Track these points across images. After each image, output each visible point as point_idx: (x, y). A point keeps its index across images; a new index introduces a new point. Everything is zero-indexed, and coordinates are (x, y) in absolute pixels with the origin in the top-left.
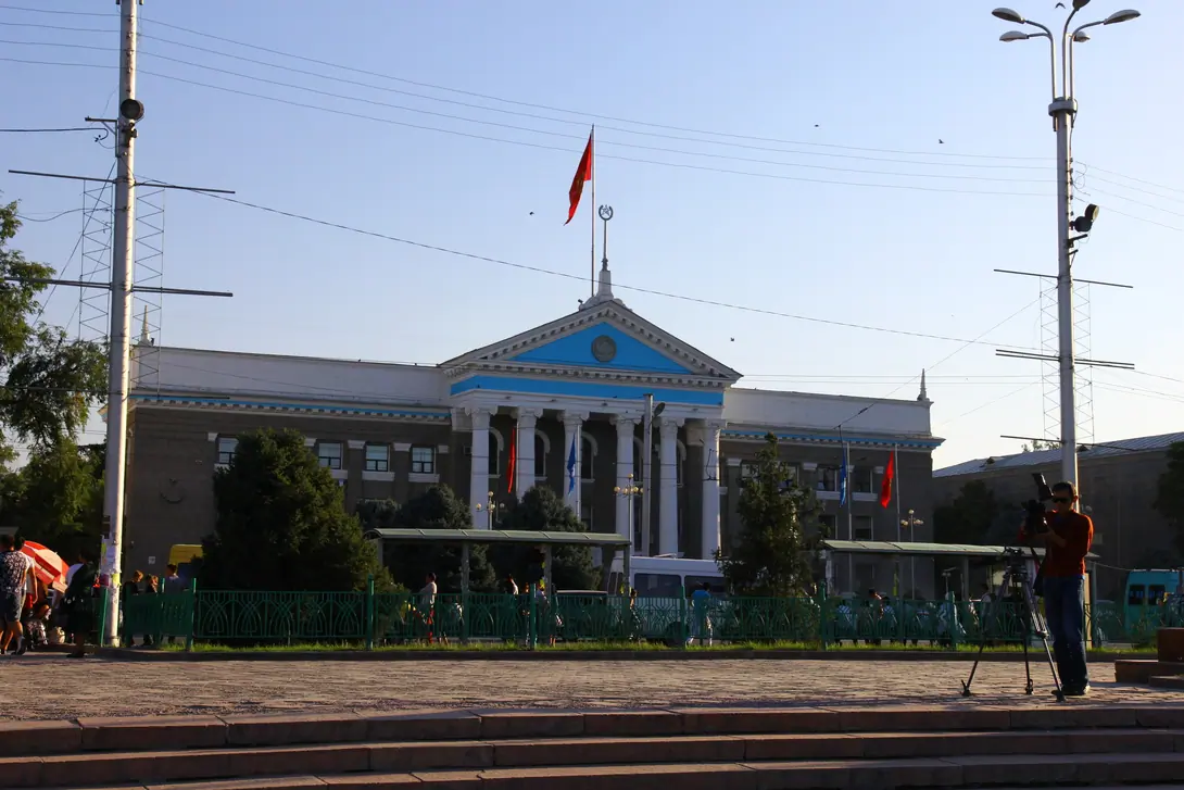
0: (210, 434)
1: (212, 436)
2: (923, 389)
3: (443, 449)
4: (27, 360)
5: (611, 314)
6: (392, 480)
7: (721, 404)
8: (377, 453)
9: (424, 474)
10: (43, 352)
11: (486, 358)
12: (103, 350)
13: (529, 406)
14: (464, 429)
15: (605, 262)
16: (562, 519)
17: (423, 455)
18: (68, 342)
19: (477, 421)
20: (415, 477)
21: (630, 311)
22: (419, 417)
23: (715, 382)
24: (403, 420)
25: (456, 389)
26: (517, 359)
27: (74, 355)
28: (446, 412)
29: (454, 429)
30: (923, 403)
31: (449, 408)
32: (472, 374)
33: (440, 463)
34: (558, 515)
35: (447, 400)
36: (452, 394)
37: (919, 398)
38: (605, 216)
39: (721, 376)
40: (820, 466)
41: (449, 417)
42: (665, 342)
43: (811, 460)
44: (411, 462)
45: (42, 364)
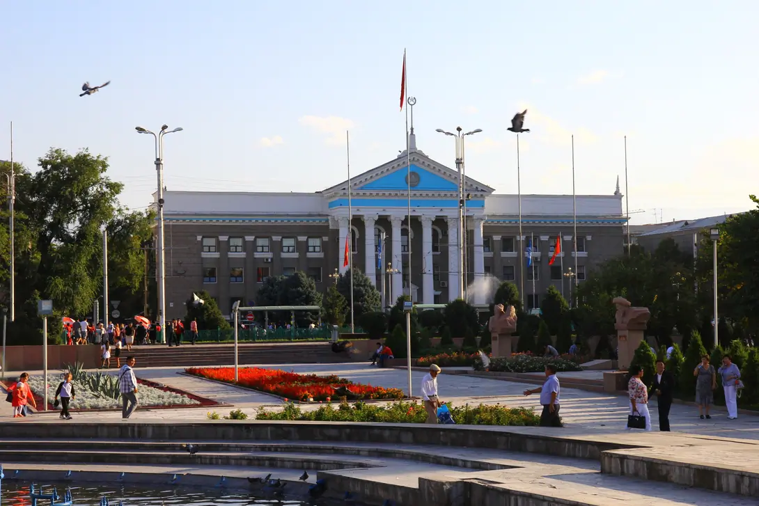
0: (198, 237)
1: (199, 238)
2: (618, 187)
3: (325, 239)
4: (113, 221)
5: (416, 159)
6: (297, 257)
7: (483, 206)
8: (288, 242)
9: (315, 254)
10: (119, 218)
11: (344, 189)
12: (145, 216)
13: (370, 214)
14: (335, 228)
15: (412, 129)
16: (363, 284)
17: (315, 242)
18: (130, 212)
19: (341, 223)
20: (310, 255)
21: (427, 157)
22: (311, 221)
23: (479, 194)
24: (302, 224)
25: (331, 205)
26: (362, 188)
27: (133, 217)
28: (325, 218)
29: (331, 227)
30: (618, 196)
31: (327, 215)
32: (337, 198)
33: (324, 246)
34: (361, 282)
35: (326, 211)
36: (329, 207)
37: (615, 193)
38: (412, 103)
39: (482, 190)
40: (551, 238)
41: (327, 221)
42: (448, 173)
43: (545, 234)
44: (308, 247)
45: (119, 223)
